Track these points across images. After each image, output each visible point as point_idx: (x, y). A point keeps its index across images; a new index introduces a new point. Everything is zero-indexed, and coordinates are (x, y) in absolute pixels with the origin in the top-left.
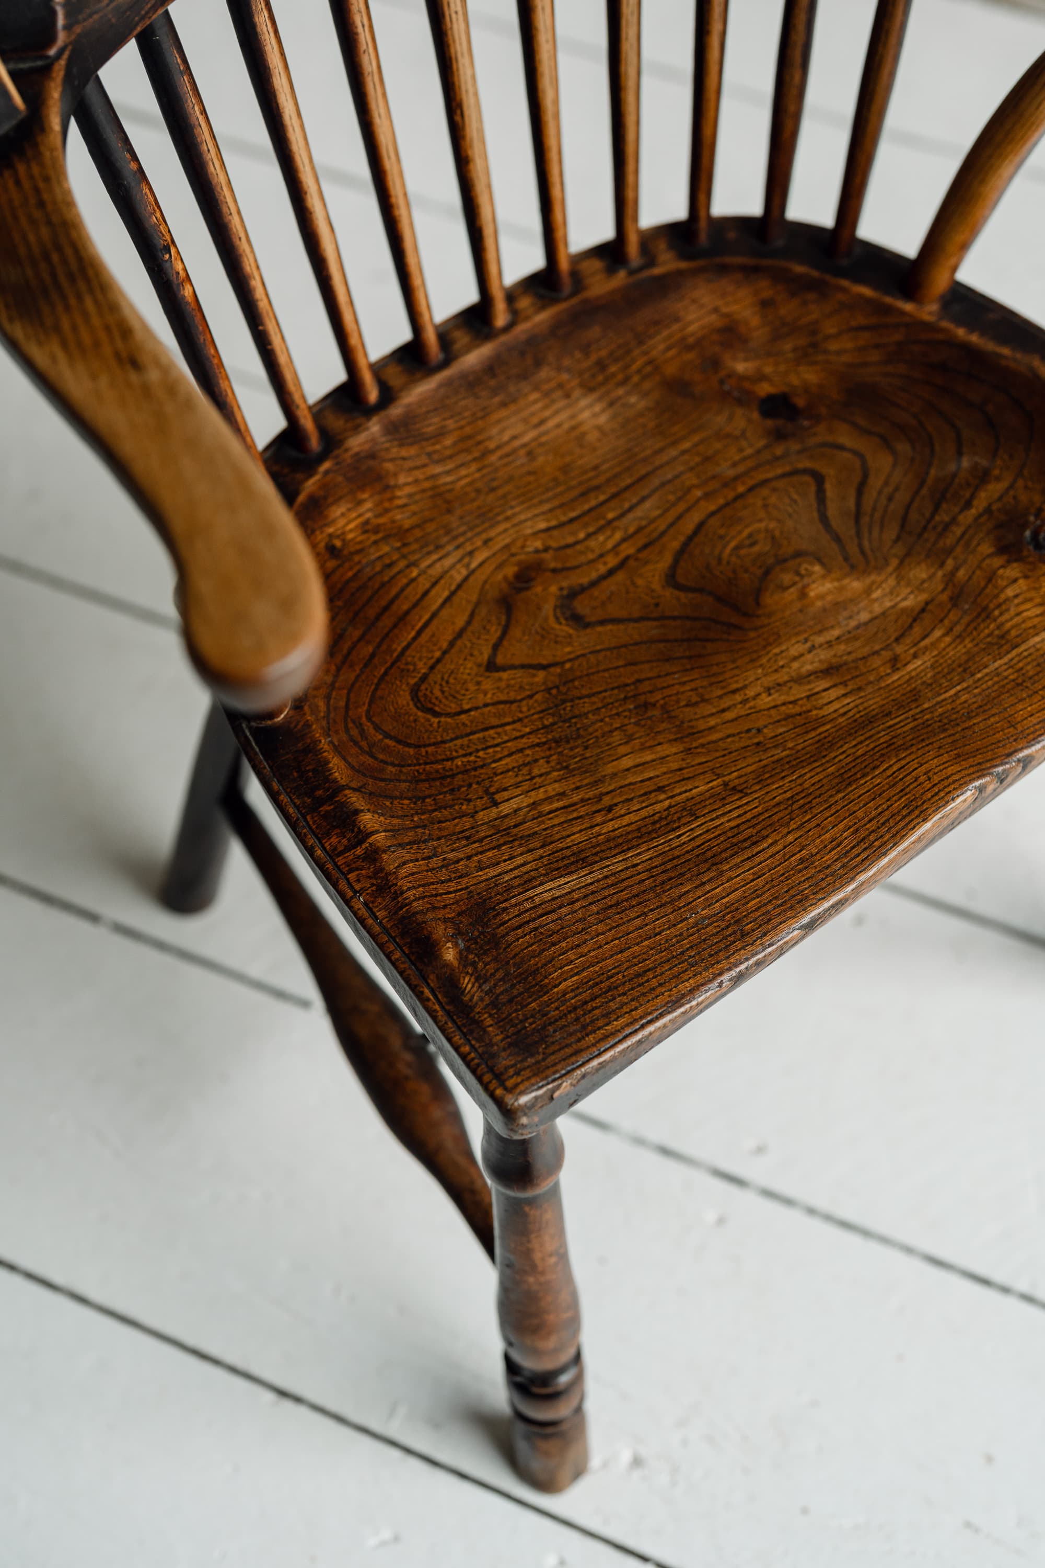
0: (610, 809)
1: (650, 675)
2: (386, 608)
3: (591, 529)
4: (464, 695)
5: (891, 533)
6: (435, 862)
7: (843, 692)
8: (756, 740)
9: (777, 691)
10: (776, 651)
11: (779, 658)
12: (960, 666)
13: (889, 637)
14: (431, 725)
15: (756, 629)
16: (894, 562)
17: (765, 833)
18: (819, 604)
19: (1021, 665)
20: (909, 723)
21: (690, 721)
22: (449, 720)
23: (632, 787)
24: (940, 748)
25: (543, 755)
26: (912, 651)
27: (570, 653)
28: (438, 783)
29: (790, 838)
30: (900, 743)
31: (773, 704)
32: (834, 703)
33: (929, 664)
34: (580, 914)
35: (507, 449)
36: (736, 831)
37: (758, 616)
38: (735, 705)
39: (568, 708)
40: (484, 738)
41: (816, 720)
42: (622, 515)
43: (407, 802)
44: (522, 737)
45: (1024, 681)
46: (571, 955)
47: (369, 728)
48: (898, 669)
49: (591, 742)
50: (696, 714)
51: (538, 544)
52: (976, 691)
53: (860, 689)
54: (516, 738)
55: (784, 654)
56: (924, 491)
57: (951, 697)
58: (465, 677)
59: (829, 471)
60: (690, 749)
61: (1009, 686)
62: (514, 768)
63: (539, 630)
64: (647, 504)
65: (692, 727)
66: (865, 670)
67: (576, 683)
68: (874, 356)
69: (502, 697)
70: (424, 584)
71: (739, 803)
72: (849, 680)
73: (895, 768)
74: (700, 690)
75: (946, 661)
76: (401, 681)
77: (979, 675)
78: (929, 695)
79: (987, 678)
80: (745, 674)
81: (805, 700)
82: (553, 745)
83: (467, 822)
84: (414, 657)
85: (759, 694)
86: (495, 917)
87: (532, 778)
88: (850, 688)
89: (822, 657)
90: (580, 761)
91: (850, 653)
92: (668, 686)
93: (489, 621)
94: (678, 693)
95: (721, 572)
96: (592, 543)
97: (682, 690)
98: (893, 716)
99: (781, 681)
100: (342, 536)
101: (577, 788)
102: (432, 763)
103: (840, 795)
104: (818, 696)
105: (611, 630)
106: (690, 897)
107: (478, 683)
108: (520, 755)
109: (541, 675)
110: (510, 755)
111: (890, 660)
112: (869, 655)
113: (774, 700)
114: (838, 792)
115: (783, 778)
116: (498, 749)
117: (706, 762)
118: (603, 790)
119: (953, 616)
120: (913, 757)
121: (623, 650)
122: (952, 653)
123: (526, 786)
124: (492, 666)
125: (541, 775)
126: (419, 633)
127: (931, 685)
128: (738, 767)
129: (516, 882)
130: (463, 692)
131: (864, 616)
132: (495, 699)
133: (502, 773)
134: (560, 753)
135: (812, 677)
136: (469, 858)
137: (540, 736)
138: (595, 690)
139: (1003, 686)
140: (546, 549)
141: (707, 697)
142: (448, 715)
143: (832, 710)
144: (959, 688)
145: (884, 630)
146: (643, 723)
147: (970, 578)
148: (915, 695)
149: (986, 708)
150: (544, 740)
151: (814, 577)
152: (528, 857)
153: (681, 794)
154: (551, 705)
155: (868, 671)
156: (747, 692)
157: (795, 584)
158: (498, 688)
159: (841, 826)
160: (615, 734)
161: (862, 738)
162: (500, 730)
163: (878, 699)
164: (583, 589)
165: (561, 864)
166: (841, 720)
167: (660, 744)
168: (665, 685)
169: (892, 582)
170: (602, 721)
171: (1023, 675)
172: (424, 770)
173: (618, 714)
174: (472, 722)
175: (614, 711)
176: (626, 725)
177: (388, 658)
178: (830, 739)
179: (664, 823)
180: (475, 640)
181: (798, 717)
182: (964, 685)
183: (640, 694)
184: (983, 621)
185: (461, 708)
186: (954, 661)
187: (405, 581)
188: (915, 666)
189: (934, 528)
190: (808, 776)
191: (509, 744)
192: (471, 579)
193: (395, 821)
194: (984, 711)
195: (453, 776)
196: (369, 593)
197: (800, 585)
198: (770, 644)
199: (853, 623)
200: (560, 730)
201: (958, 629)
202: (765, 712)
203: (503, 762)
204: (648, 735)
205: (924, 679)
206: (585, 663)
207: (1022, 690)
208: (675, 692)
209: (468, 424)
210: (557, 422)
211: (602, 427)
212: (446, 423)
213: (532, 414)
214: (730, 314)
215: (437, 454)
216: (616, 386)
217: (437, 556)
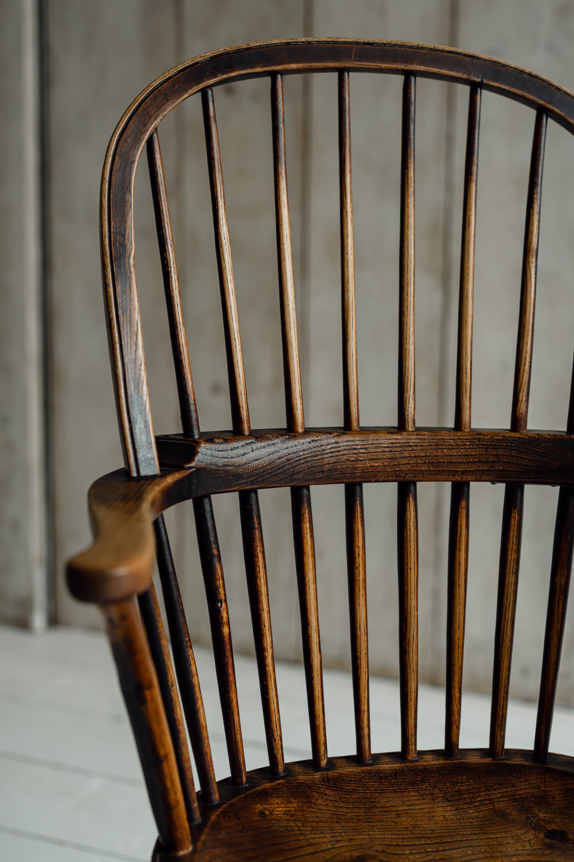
2: (275, 845)
35: (386, 809)
42: (436, 851)
51: (380, 849)
64: (454, 851)
70: (303, 843)
96: (411, 857)
100: (271, 811)
140: (383, 852)
187: (294, 839)
192: (332, 850)
209: (370, 793)
210: (421, 807)
211: (446, 817)
212: (358, 789)
213: (409, 800)
214: (545, 791)
215: (346, 799)
216: (464, 803)
217: (319, 836)
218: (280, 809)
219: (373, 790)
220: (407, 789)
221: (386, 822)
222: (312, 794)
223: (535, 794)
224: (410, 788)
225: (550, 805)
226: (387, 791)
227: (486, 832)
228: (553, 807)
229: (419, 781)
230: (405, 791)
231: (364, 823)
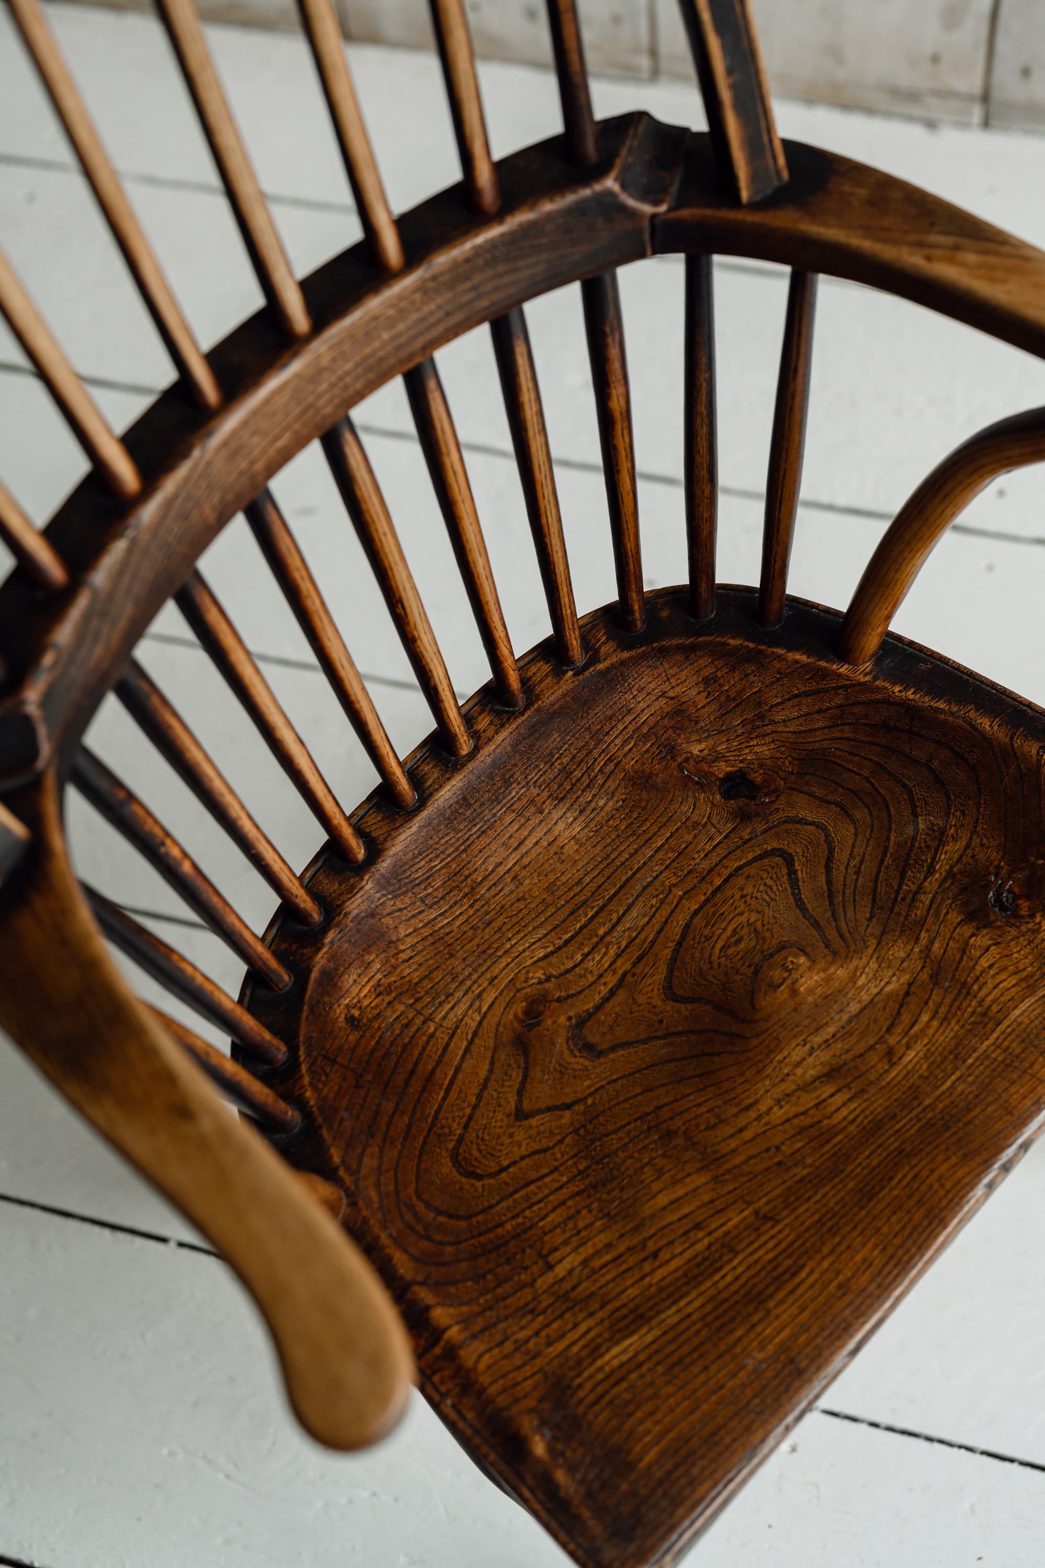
0: (655, 1255)
1: (667, 1100)
2: (413, 1072)
3: (586, 950)
4: (500, 1151)
5: (864, 913)
6: (509, 1346)
7: (847, 1096)
8: (776, 1160)
9: (787, 1102)
10: (779, 1058)
11: (783, 1065)
12: (951, 1053)
13: (880, 1029)
14: (476, 1191)
15: (757, 1036)
16: (873, 942)
17: (801, 1262)
18: (810, 999)
19: (1006, 1043)
20: (914, 1125)
21: (713, 1145)
22: (492, 1181)
23: (671, 1227)
24: (947, 1149)
25: (583, 1204)
26: (904, 1041)
27: (589, 1087)
28: (494, 1255)
29: (825, 1264)
30: (909, 1148)
31: (785, 1118)
32: (842, 1109)
33: (921, 1054)
34: (648, 1378)
35: (494, 878)
36: (774, 1263)
37: (756, 1022)
38: (750, 1123)
39: (598, 1148)
40: (527, 1195)
41: (828, 1131)
42: (613, 928)
43: (469, 1284)
44: (561, 1187)
45: (1012, 1061)
46: (648, 1424)
47: (420, 1207)
48: (894, 1063)
49: (625, 1181)
50: (716, 1137)
51: (540, 974)
52: (970, 1079)
53: (863, 1091)
54: (557, 1190)
55: (786, 1060)
56: (888, 860)
57: (948, 1089)
58: (498, 1130)
59: (796, 849)
60: (717, 1177)
61: (999, 1069)
62: (560, 1223)
63: (557, 1066)
64: (634, 913)
65: (715, 1152)
66: (864, 1069)
67: (601, 1119)
68: (820, 722)
69: (536, 1147)
70: (443, 1038)
71: (772, 1232)
72: (852, 1082)
73: (909, 1177)
74: (716, 1110)
75: (937, 1049)
76: (440, 1148)
77: (970, 1061)
78: (928, 1089)
79: (978, 1063)
80: (755, 1088)
81: (815, 1109)
82: (591, 1191)
83: (527, 1294)
84: (447, 1118)
85: (771, 1108)
86: (572, 1396)
87: (579, 1232)
88: (853, 1091)
89: (823, 1059)
90: (619, 1205)
91: (847, 1051)
92: (686, 1110)
93: (509, 1066)
94: (696, 1117)
95: (714, 977)
96: (590, 964)
97: (699, 1112)
98: (898, 1118)
99: (788, 1091)
100: (358, 1005)
101: (622, 1236)
102: (485, 1233)
103: (864, 1212)
104: (824, 1104)
105: (623, 1055)
106: (745, 1342)
107: (511, 1135)
108: (563, 1208)
109: (567, 1114)
110: (554, 1210)
111: (886, 1055)
112: (865, 1052)
113: (785, 1113)
114: (861, 1208)
115: (808, 1199)
116: (542, 1205)
117: (735, 1189)
118: (646, 1234)
119: (936, 997)
120: (924, 1163)
121: (638, 1075)
122: (942, 1038)
123: (575, 1241)
124: (520, 1115)
125: (586, 1228)
126: (448, 1091)
127: (927, 1078)
128: (765, 1192)
129: (585, 1353)
130: (499, 1147)
131: (854, 1008)
132: (530, 1150)
133: (550, 1231)
134: (599, 1200)
135: (817, 1083)
136: (537, 1334)
137: (577, 1183)
138: (619, 1125)
139: (994, 1070)
140: (548, 979)
141: (723, 1117)
142: (490, 1176)
143: (841, 1117)
144: (953, 1078)
145: (875, 1021)
146: (669, 1153)
147: (945, 951)
148: (914, 1092)
149: (982, 1097)
150: (582, 1187)
151: (801, 970)
152: (591, 1322)
153: (717, 1228)
154: (582, 1147)
155: (868, 1070)
156: (760, 1107)
157: (785, 980)
158: (530, 1137)
159: (869, 1245)
160: (646, 1169)
161: (873, 1147)
162: (539, 1183)
163: (881, 1101)
164: (590, 1015)
165: (621, 1325)
166: (852, 1128)
167: (689, 1175)
168: (683, 1109)
169: (873, 965)
170: (631, 1157)
171: (1011, 1053)
172: (479, 1242)
173: (644, 1148)
174: (512, 1179)
175: (641, 1145)
176: (654, 1158)
177: (424, 1125)
178: (844, 1151)
179: (707, 1263)
180: (500, 1089)
181: (811, 1130)
182: (958, 1073)
183: (661, 1123)
184: (965, 998)
185: (501, 1165)
186: (945, 1048)
187: (425, 1038)
188: (910, 1057)
189: (903, 899)
190: (831, 1194)
191: (551, 1198)
192: (485, 1023)
193: (464, 1309)
194: (981, 1101)
195: (506, 1244)
196: (394, 1058)
197: (789, 981)
198: (772, 1051)
199: (845, 1017)
200: (594, 1173)
201: (943, 1010)
202: (780, 1127)
203: (549, 1219)
204: (676, 1166)
205: (921, 1072)
206: (605, 1095)
207: (1012, 1071)
208: (693, 1115)
209: (453, 860)
210: (535, 840)
211: (578, 837)
212: (433, 864)
213: (510, 837)
214: (677, 697)
215: (430, 897)
216: (583, 791)
217: (450, 1006)
218: (365, 991)
219: (453, 852)
220: (495, 815)
221: (511, 906)
222: (382, 924)
223: (666, 710)
224: (498, 811)
225: (697, 723)
226: (472, 839)
227: (647, 836)
228: (702, 724)
229: (500, 788)
230: (495, 821)
231: (484, 929)
